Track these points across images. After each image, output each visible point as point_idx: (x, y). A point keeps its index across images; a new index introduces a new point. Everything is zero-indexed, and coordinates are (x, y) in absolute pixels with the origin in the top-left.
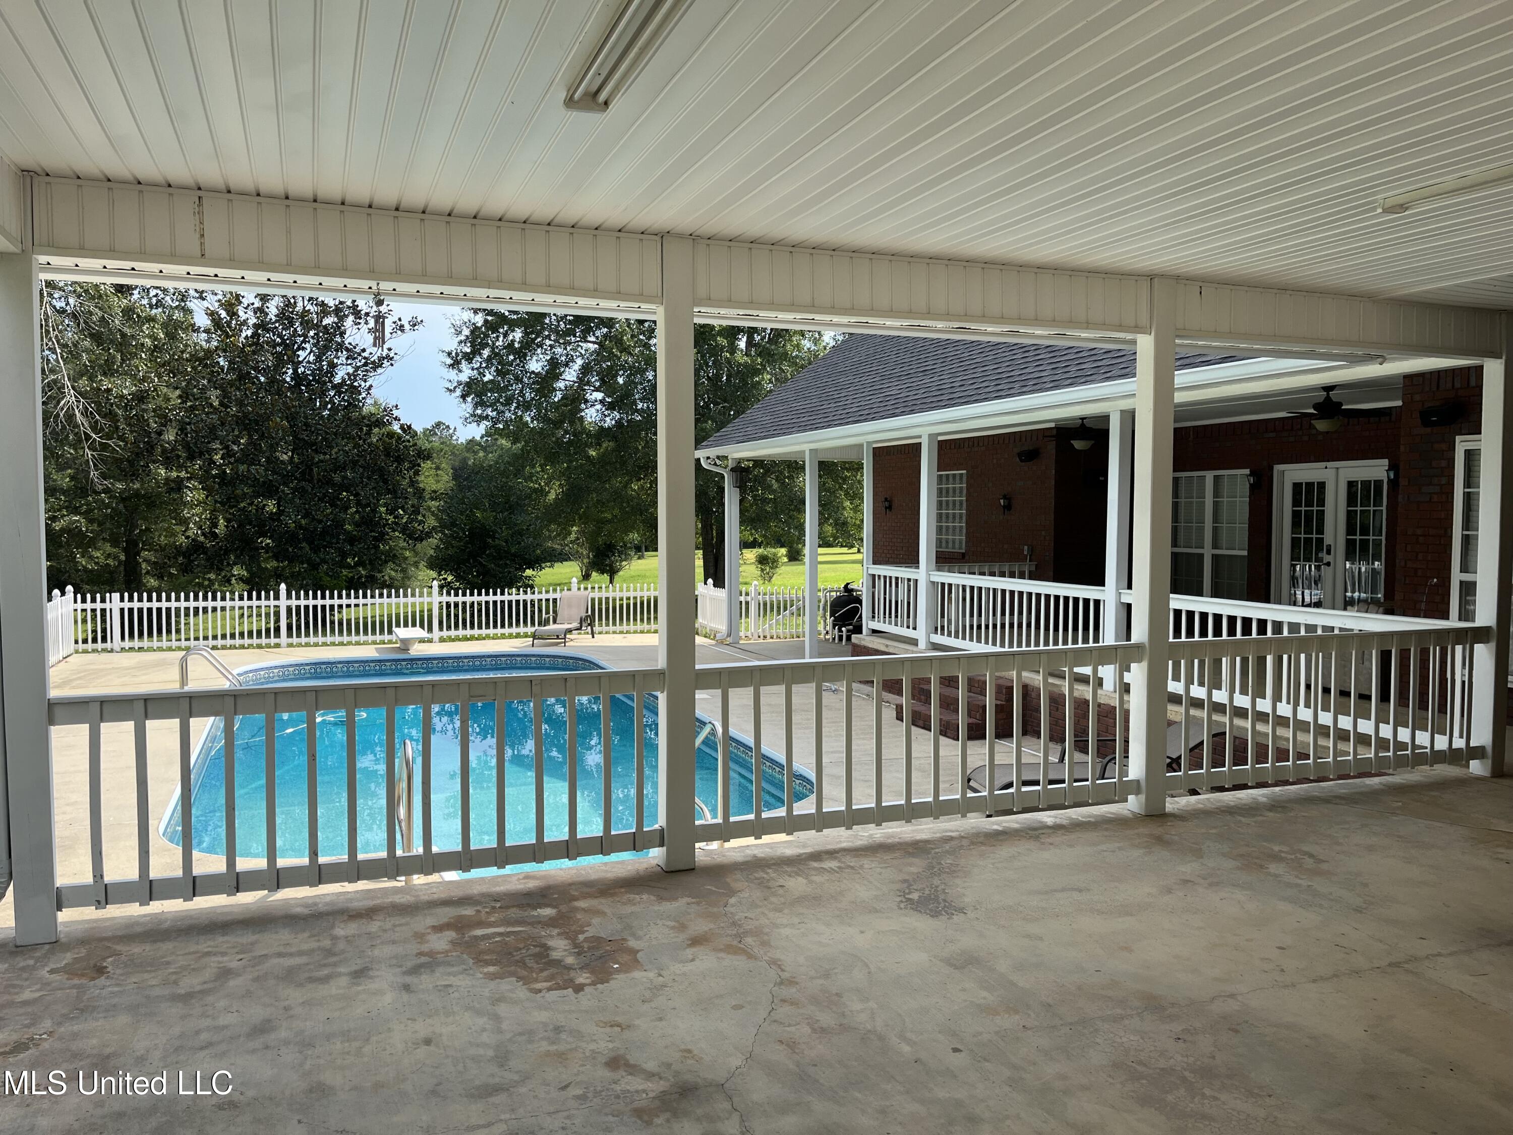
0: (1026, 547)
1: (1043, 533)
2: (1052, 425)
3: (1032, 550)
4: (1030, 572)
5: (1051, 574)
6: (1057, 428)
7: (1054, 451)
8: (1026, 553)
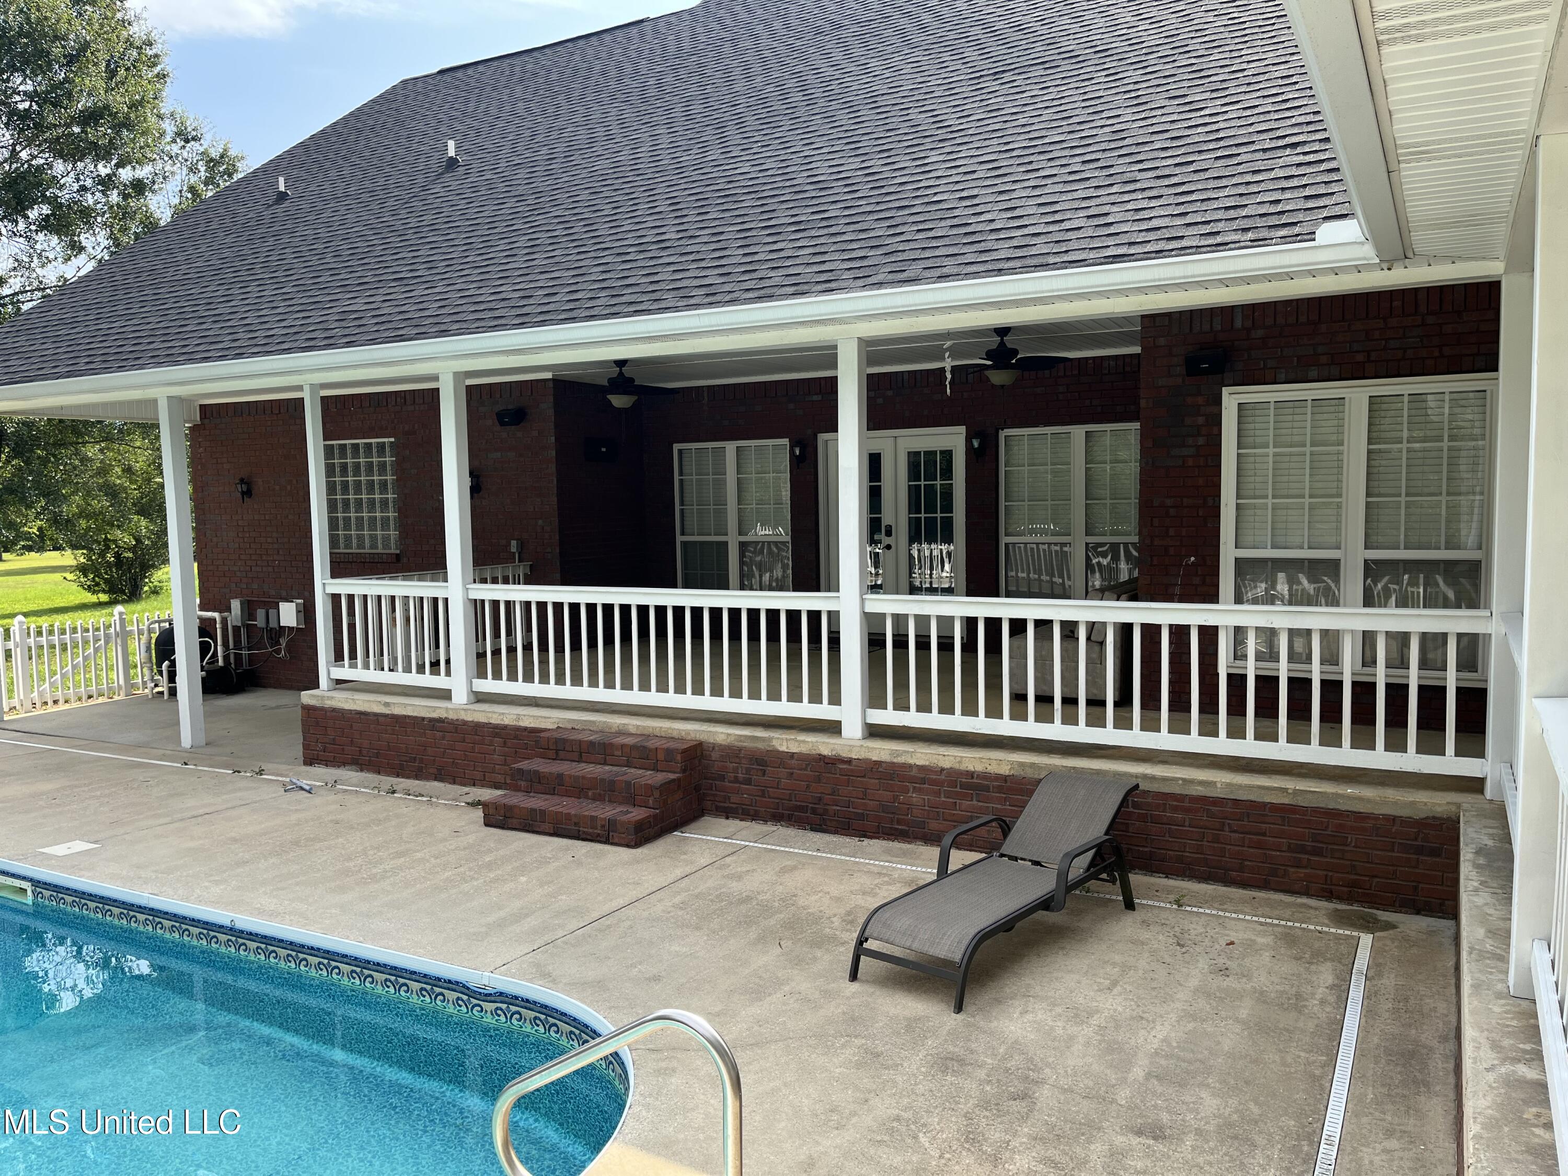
0: (514, 543)
1: (540, 522)
2: (549, 375)
3: (522, 546)
4: (525, 575)
5: (558, 576)
6: (555, 381)
7: (551, 412)
8: (514, 549)
